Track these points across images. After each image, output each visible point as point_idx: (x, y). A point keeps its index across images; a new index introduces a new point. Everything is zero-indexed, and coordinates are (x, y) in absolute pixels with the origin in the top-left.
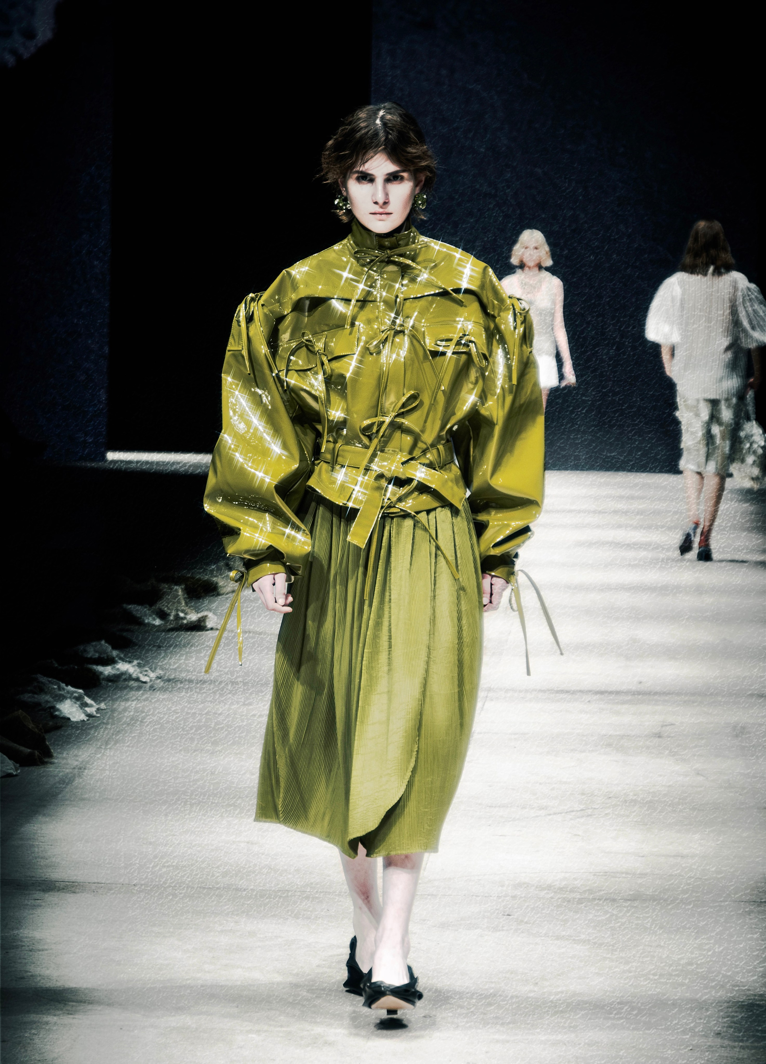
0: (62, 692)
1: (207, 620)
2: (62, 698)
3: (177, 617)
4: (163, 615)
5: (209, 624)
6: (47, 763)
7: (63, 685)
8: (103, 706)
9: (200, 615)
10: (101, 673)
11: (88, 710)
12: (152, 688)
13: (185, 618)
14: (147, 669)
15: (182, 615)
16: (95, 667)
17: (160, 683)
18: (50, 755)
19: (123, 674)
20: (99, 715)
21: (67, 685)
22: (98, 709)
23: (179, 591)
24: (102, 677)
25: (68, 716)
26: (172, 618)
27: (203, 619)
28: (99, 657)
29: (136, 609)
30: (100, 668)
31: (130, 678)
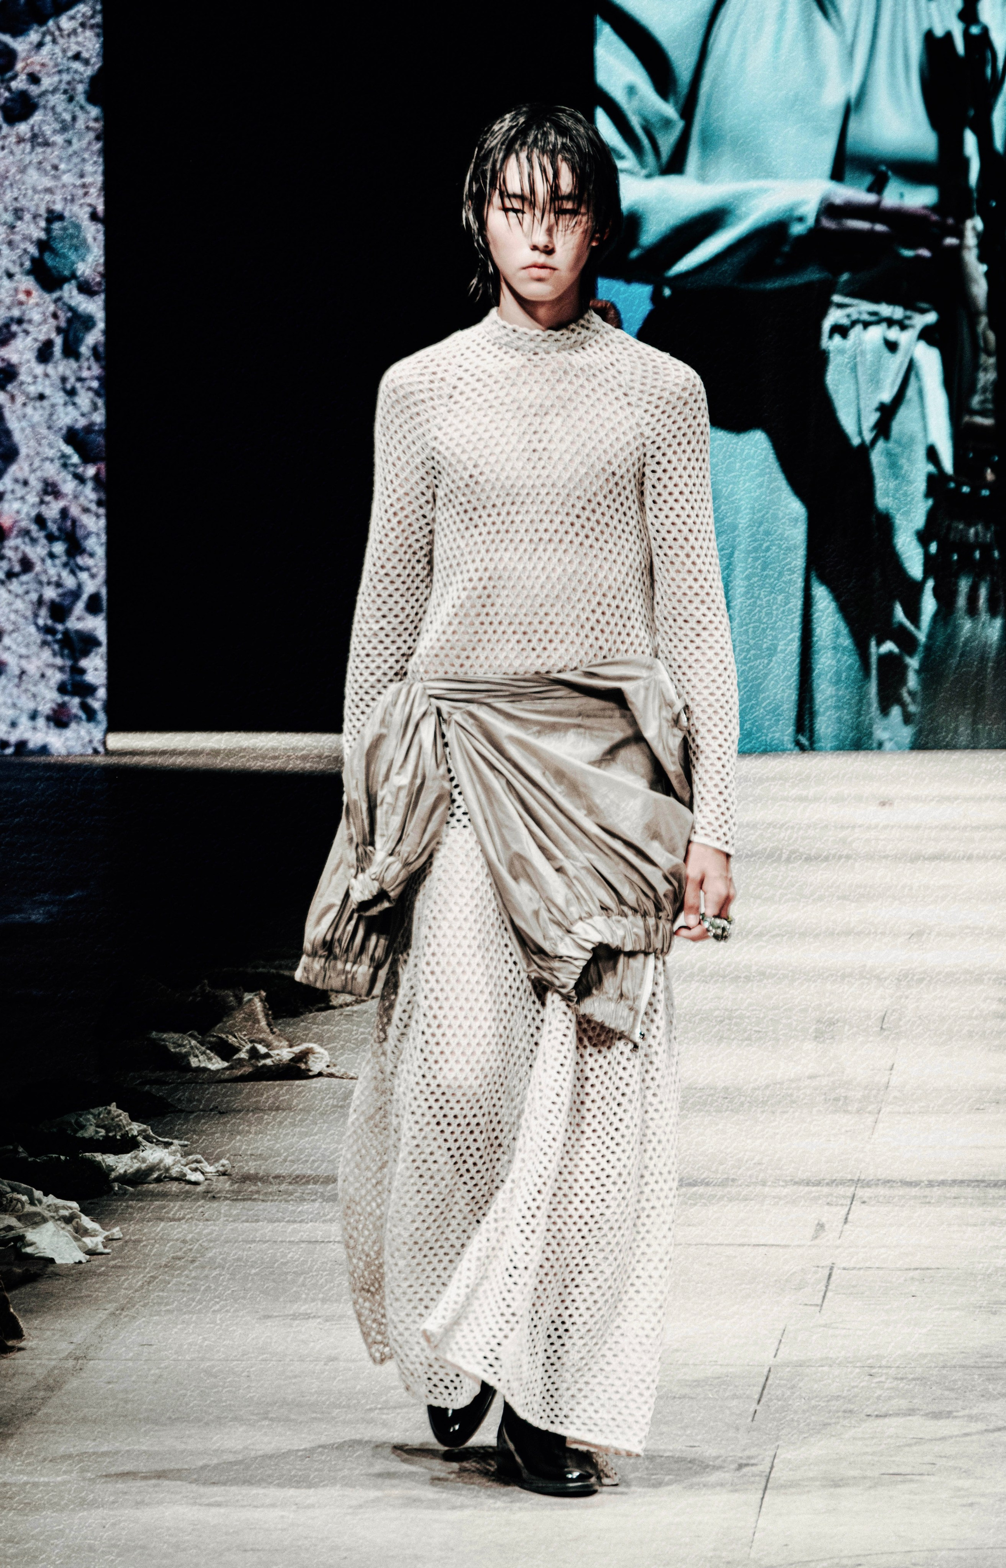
0: (37, 1209)
1: (311, 1058)
2: (35, 1220)
3: (254, 1053)
4: (226, 1051)
5: (316, 1066)
6: (12, 1349)
7: (38, 1194)
8: (116, 1232)
9: (297, 1049)
10: (111, 1169)
11: (89, 1241)
12: (211, 1196)
13: (267, 1056)
14: (199, 1157)
15: (262, 1049)
16: (99, 1157)
17: (224, 1185)
18: (18, 1334)
19: (151, 1169)
20: (107, 1251)
21: (46, 1195)
22: (109, 1240)
23: (256, 1003)
24: (113, 1175)
25: (49, 1254)
26: (243, 1055)
27: (303, 1056)
28: (106, 1137)
29: (173, 1041)
30: (110, 1159)
31: (166, 1177)
